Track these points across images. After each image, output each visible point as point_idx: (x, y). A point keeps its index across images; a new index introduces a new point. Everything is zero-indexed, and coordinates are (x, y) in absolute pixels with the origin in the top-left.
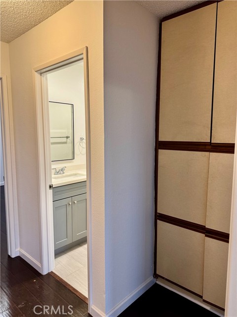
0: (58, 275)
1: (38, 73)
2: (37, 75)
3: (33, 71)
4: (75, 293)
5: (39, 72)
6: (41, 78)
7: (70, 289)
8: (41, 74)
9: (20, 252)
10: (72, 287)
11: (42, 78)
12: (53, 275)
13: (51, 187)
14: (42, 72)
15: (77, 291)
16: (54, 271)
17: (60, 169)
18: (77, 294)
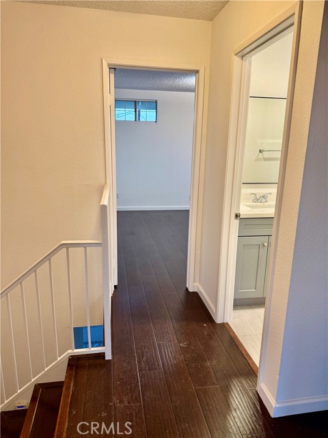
0: (234, 330)
1: (238, 57)
2: (237, 60)
3: (233, 55)
4: (248, 359)
5: (241, 54)
6: (242, 63)
7: (243, 352)
8: (243, 57)
9: (198, 288)
10: (246, 351)
11: (244, 63)
12: (227, 327)
13: (237, 216)
14: (243, 54)
15: (251, 358)
16: (230, 323)
17: (262, 195)
18: (250, 362)
